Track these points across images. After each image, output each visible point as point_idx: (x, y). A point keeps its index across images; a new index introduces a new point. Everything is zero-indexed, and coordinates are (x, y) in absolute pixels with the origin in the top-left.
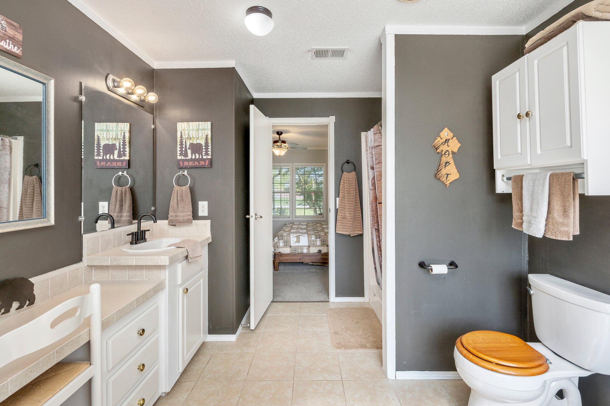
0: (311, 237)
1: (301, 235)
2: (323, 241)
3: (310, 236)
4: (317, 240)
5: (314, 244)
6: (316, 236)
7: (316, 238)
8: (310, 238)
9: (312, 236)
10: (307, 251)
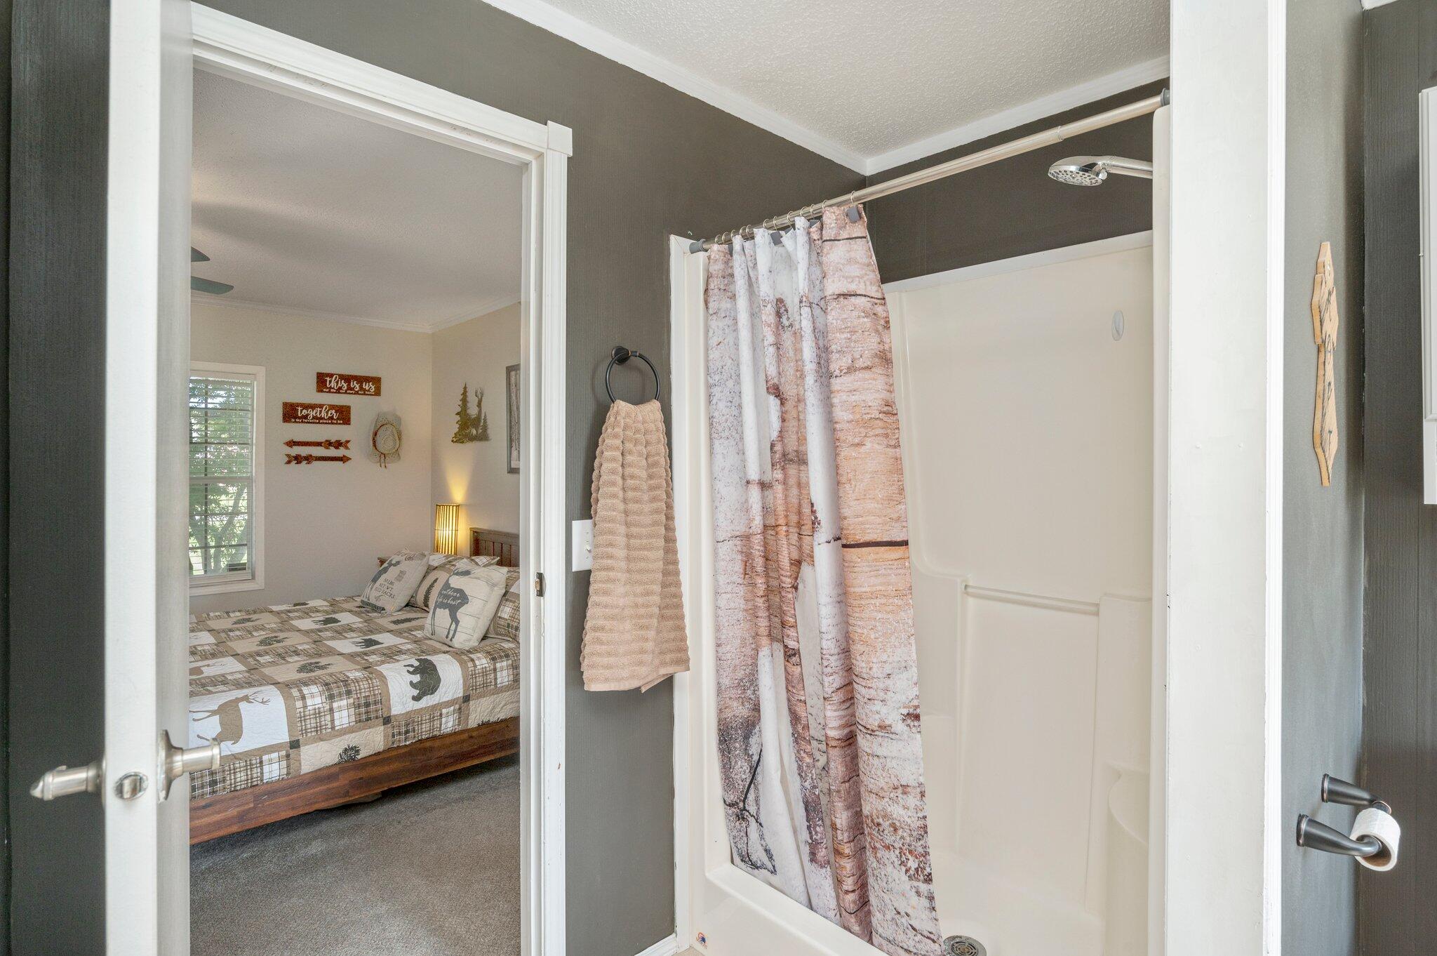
0: (303, 698)
1: (246, 698)
2: (367, 705)
3: (295, 692)
4: (335, 705)
5: (318, 729)
6: (328, 690)
7: (331, 697)
8: (299, 704)
9: (305, 690)
10: (285, 771)
